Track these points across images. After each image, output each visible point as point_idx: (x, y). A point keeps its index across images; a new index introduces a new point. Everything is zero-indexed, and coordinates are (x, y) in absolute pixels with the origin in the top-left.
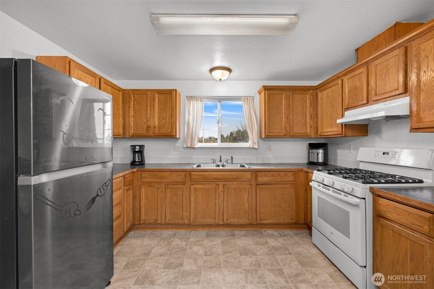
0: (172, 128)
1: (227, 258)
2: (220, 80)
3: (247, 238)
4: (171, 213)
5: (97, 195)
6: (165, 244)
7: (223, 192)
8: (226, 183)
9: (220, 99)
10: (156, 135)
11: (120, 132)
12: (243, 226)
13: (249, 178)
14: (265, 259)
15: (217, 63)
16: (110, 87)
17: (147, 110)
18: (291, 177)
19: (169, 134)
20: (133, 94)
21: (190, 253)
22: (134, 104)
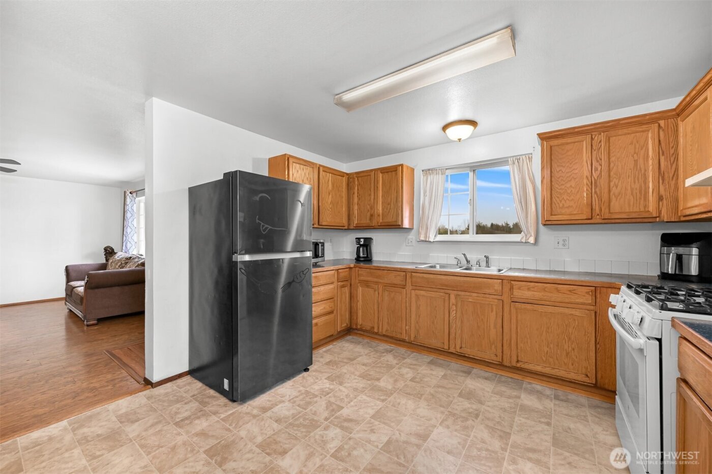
0: (397, 215)
1: (437, 393)
2: (460, 140)
3: (489, 382)
4: (388, 323)
5: (293, 281)
6: (375, 356)
7: (456, 307)
8: (460, 293)
9: (475, 168)
10: (379, 225)
11: (344, 222)
12: (491, 365)
13: (497, 290)
14: (493, 413)
15: (453, 117)
16: (330, 175)
17: (370, 195)
18: (584, 296)
19: (394, 224)
20: (358, 177)
21: (396, 372)
22: (358, 189)
